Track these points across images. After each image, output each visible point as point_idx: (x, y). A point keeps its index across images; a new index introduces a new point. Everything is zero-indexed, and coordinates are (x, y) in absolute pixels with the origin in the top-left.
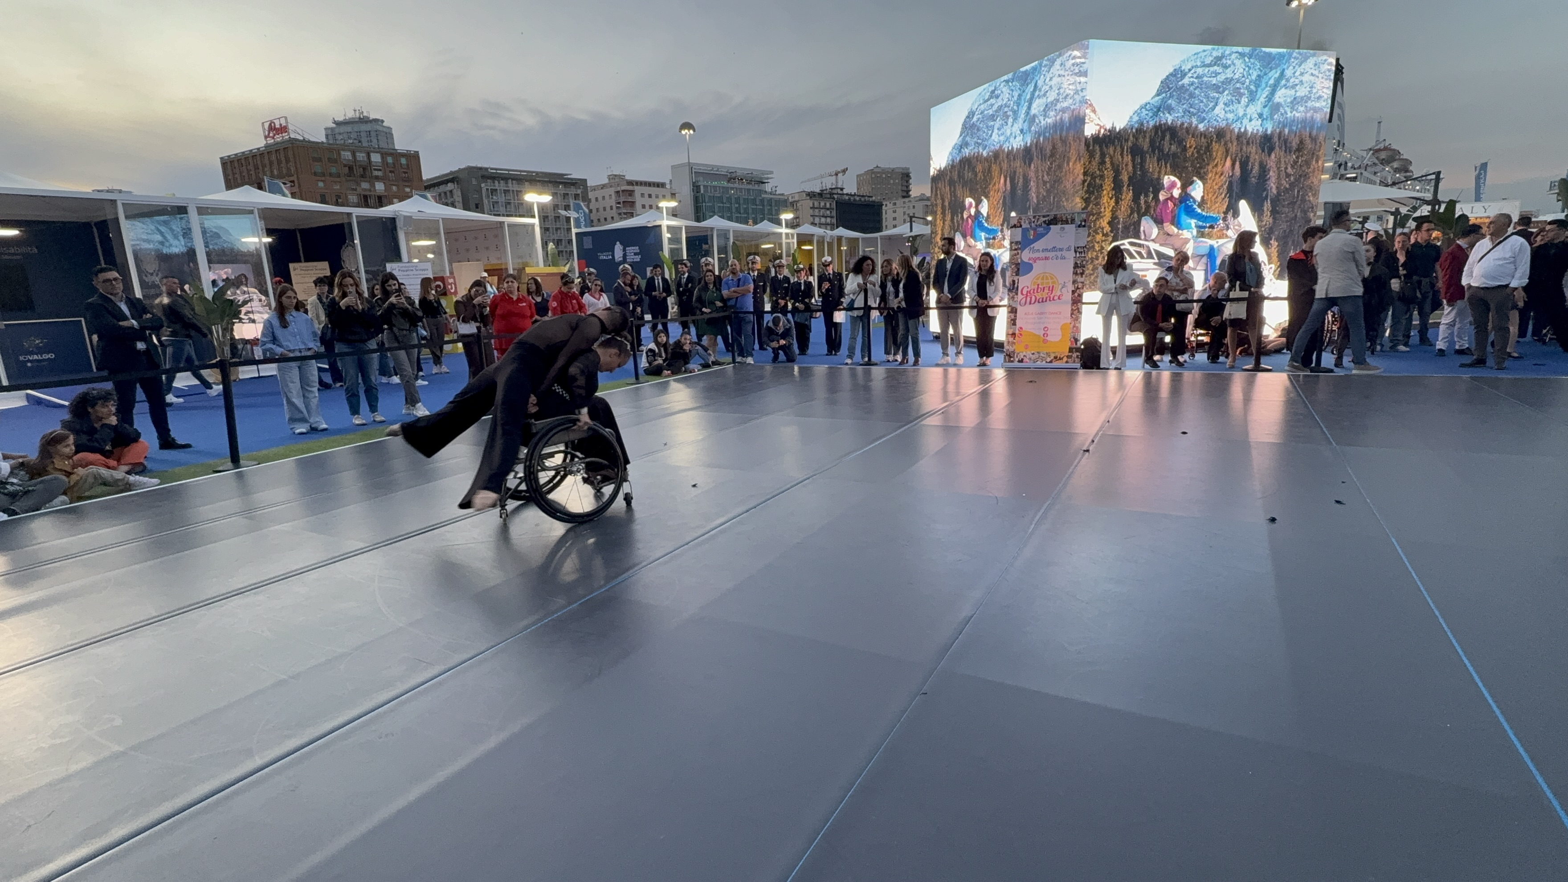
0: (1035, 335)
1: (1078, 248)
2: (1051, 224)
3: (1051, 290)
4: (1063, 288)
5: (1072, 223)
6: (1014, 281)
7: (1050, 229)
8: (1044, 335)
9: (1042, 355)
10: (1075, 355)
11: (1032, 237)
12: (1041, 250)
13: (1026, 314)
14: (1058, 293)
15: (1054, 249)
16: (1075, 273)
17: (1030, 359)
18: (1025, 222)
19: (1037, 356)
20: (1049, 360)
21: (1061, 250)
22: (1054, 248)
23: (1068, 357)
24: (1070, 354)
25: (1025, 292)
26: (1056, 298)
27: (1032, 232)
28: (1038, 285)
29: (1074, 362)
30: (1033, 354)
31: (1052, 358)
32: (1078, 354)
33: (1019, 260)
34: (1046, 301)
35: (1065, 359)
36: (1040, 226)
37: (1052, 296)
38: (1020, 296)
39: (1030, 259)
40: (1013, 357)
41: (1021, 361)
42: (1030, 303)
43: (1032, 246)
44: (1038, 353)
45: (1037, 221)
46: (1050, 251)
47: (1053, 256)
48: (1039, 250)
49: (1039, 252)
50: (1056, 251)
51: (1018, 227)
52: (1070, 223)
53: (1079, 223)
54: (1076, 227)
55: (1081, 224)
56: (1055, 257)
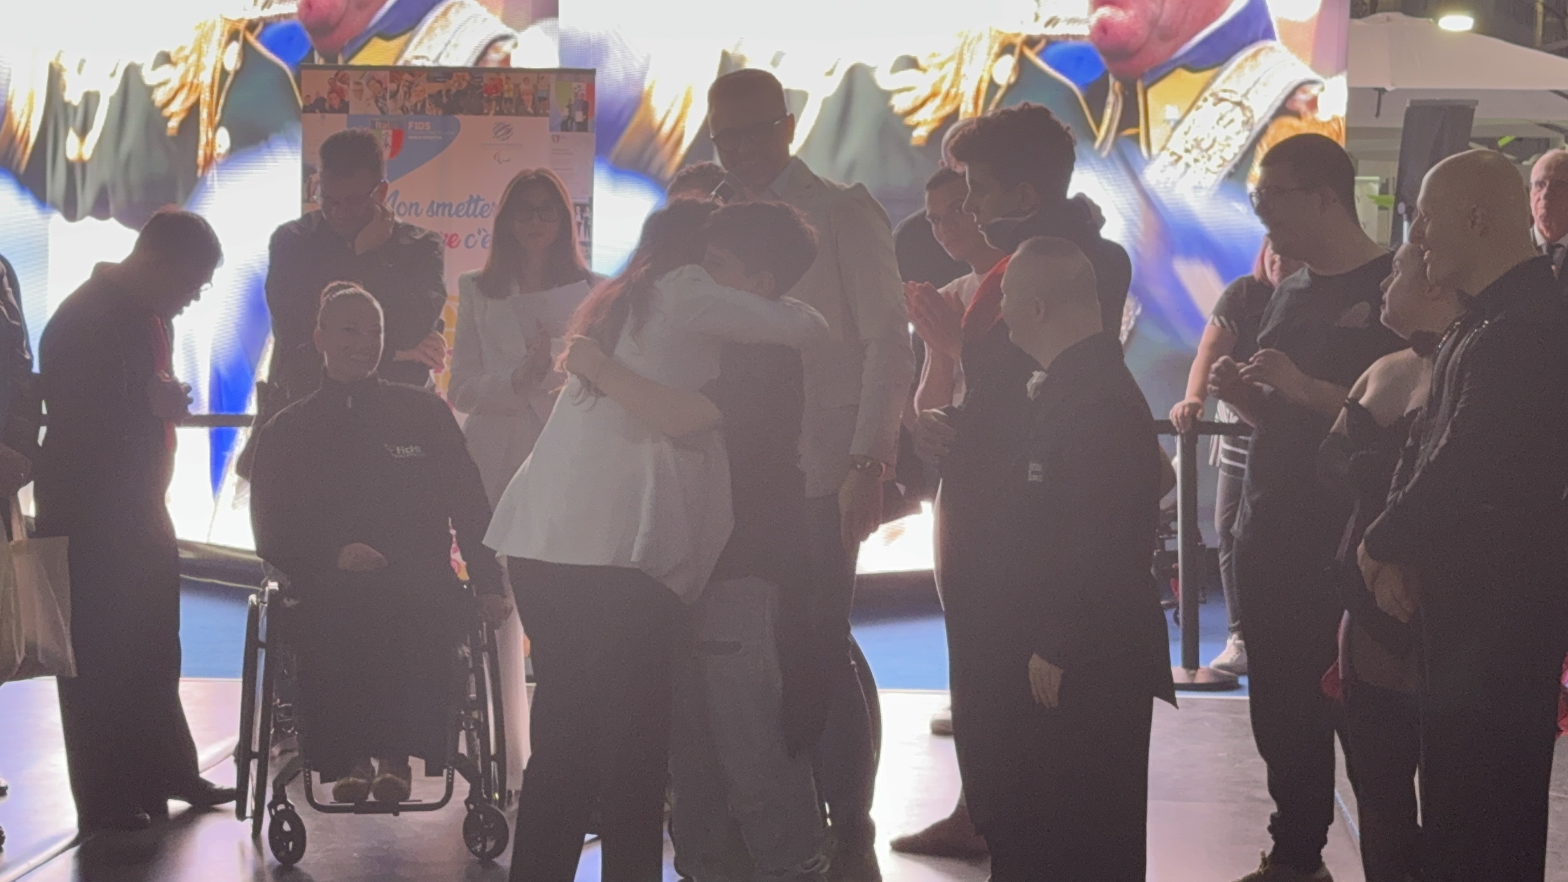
2: (461, 111)
5: (536, 114)
7: (455, 127)
12: (423, 205)
15: (475, 207)
18: (359, 93)
22: (474, 201)
36: (419, 112)
45: (408, 94)
46: (461, 214)
47: (472, 235)
48: (417, 204)
49: (417, 215)
50: (481, 213)
51: (333, 110)
52: (530, 110)
53: (566, 113)
54: (551, 129)
55: (571, 118)
56: (479, 238)
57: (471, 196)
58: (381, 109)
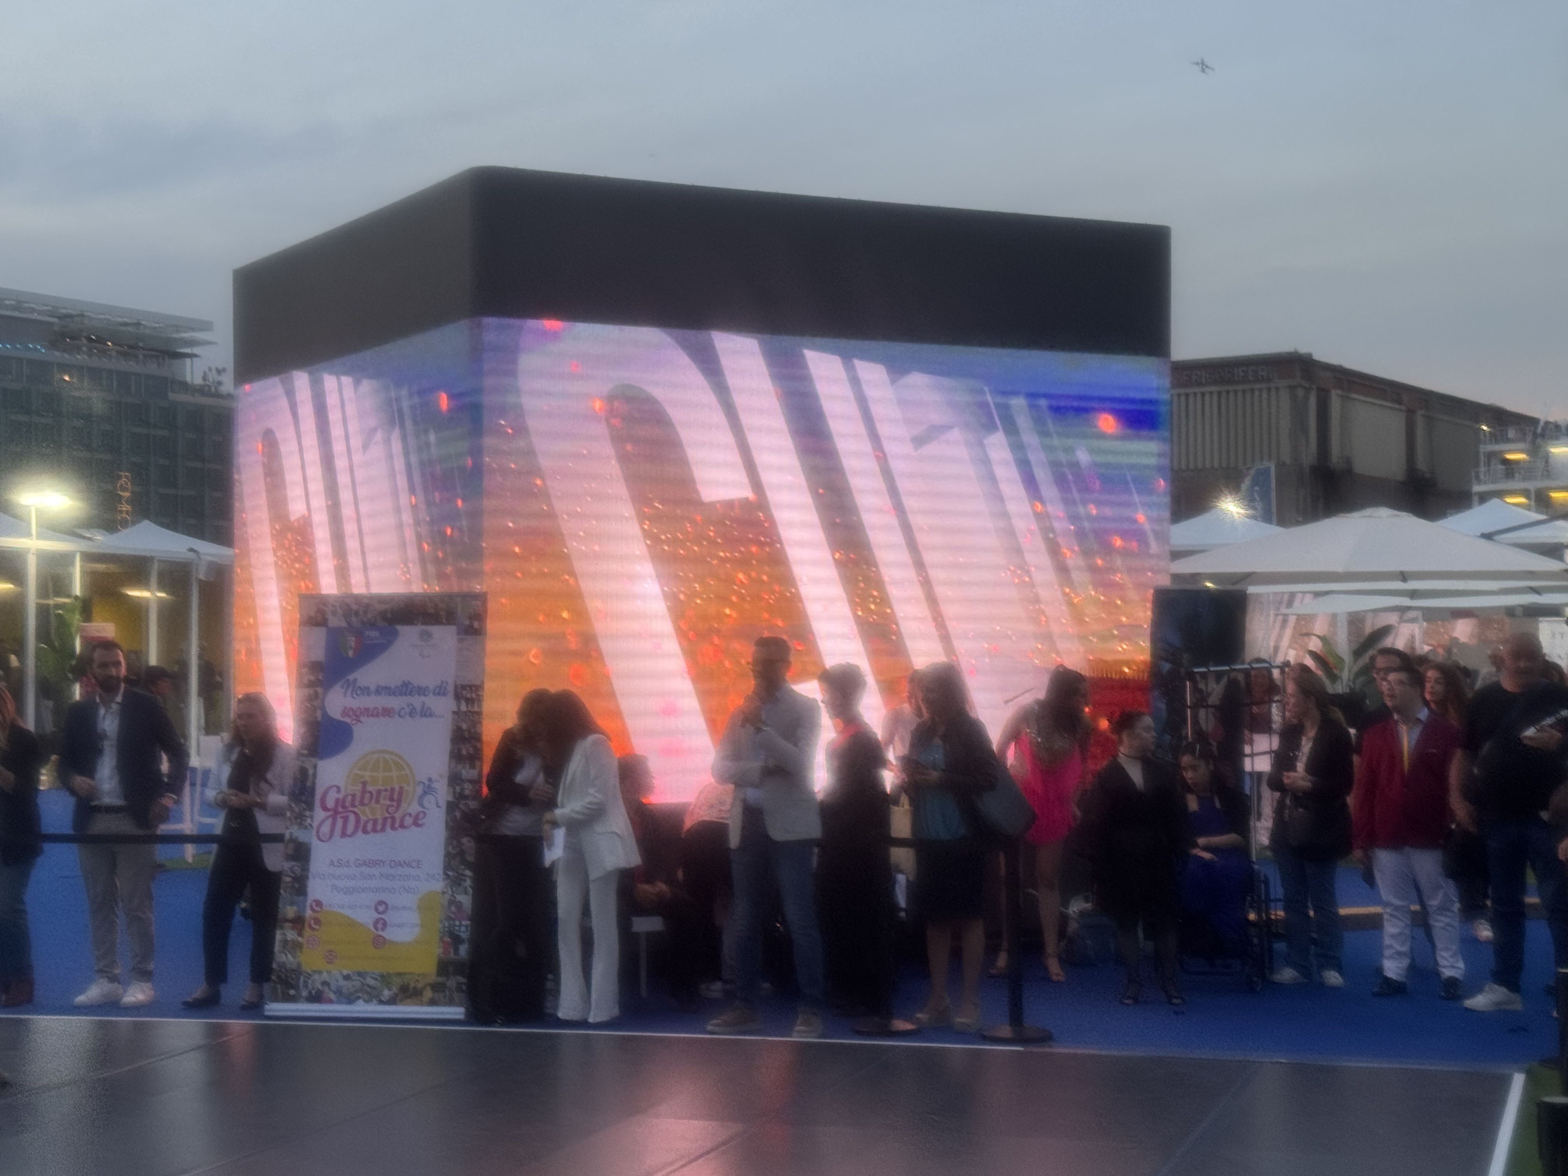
0: (352, 924)
1: (463, 687)
2: (400, 623)
3: (396, 797)
4: (425, 793)
5: (448, 623)
6: (303, 772)
7: (395, 634)
8: (376, 922)
9: (370, 981)
10: (452, 983)
11: (351, 653)
12: (373, 688)
13: (332, 863)
14: (414, 808)
15: (406, 689)
16: (456, 756)
17: (339, 992)
18: (334, 613)
19: (357, 984)
20: (387, 994)
21: (422, 691)
22: (406, 684)
23: (436, 987)
24: (440, 979)
25: (330, 803)
26: (408, 821)
27: (352, 641)
28: (364, 784)
29: (451, 1003)
30: (347, 978)
31: (395, 990)
32: (461, 979)
33: (319, 714)
34: (383, 830)
35: (428, 994)
36: (372, 625)
37: (398, 816)
38: (319, 814)
39: (345, 712)
40: (295, 987)
41: (316, 998)
42: (344, 834)
43: (351, 677)
44: (360, 974)
45: (365, 612)
46: (397, 694)
47: (403, 708)
48: (368, 688)
49: (368, 695)
50: (410, 694)
51: (318, 624)
52: (444, 621)
53: (467, 622)
54: (459, 633)
55: (471, 626)
56: (407, 710)
57: (404, 682)
58: (348, 623)
